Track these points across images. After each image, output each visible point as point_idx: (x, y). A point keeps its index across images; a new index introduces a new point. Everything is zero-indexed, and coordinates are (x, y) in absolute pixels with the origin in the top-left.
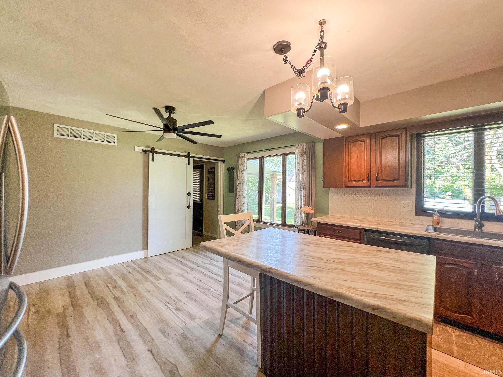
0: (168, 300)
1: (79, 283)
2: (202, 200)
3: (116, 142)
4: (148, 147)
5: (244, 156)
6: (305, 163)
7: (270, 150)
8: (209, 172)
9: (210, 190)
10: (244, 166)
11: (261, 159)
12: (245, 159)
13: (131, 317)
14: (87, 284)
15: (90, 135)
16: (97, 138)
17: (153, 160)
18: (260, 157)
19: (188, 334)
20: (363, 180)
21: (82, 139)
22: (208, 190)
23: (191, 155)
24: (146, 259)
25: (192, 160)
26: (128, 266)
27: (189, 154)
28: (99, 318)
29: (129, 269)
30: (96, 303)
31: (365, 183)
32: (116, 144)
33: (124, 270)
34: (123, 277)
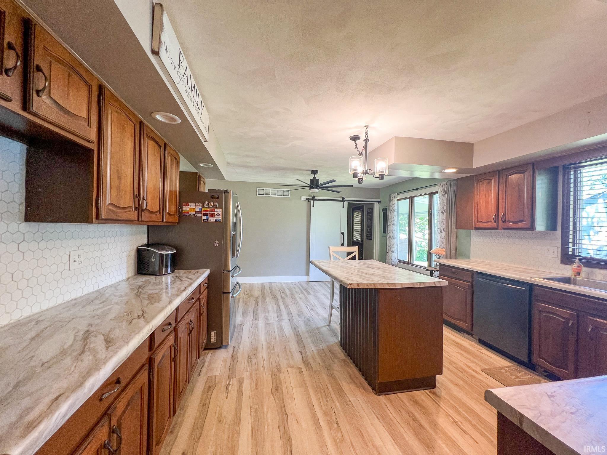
0: (309, 304)
1: (267, 287)
2: (362, 241)
3: (289, 195)
4: (310, 196)
5: (395, 197)
6: (445, 203)
7: (417, 189)
8: (368, 213)
9: (369, 230)
10: (395, 206)
11: (411, 199)
12: (396, 199)
13: (287, 306)
14: (271, 289)
15: (275, 192)
16: (279, 194)
17: (313, 206)
18: (410, 197)
19: (311, 319)
20: (491, 221)
21: (270, 196)
22: (367, 230)
23: (345, 199)
24: (308, 282)
25: (346, 203)
26: (295, 284)
27: (343, 198)
28: (272, 303)
29: (295, 286)
30: (272, 297)
31: (493, 224)
32: (289, 196)
33: (291, 285)
34: (290, 289)
